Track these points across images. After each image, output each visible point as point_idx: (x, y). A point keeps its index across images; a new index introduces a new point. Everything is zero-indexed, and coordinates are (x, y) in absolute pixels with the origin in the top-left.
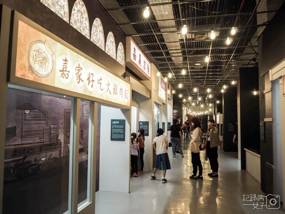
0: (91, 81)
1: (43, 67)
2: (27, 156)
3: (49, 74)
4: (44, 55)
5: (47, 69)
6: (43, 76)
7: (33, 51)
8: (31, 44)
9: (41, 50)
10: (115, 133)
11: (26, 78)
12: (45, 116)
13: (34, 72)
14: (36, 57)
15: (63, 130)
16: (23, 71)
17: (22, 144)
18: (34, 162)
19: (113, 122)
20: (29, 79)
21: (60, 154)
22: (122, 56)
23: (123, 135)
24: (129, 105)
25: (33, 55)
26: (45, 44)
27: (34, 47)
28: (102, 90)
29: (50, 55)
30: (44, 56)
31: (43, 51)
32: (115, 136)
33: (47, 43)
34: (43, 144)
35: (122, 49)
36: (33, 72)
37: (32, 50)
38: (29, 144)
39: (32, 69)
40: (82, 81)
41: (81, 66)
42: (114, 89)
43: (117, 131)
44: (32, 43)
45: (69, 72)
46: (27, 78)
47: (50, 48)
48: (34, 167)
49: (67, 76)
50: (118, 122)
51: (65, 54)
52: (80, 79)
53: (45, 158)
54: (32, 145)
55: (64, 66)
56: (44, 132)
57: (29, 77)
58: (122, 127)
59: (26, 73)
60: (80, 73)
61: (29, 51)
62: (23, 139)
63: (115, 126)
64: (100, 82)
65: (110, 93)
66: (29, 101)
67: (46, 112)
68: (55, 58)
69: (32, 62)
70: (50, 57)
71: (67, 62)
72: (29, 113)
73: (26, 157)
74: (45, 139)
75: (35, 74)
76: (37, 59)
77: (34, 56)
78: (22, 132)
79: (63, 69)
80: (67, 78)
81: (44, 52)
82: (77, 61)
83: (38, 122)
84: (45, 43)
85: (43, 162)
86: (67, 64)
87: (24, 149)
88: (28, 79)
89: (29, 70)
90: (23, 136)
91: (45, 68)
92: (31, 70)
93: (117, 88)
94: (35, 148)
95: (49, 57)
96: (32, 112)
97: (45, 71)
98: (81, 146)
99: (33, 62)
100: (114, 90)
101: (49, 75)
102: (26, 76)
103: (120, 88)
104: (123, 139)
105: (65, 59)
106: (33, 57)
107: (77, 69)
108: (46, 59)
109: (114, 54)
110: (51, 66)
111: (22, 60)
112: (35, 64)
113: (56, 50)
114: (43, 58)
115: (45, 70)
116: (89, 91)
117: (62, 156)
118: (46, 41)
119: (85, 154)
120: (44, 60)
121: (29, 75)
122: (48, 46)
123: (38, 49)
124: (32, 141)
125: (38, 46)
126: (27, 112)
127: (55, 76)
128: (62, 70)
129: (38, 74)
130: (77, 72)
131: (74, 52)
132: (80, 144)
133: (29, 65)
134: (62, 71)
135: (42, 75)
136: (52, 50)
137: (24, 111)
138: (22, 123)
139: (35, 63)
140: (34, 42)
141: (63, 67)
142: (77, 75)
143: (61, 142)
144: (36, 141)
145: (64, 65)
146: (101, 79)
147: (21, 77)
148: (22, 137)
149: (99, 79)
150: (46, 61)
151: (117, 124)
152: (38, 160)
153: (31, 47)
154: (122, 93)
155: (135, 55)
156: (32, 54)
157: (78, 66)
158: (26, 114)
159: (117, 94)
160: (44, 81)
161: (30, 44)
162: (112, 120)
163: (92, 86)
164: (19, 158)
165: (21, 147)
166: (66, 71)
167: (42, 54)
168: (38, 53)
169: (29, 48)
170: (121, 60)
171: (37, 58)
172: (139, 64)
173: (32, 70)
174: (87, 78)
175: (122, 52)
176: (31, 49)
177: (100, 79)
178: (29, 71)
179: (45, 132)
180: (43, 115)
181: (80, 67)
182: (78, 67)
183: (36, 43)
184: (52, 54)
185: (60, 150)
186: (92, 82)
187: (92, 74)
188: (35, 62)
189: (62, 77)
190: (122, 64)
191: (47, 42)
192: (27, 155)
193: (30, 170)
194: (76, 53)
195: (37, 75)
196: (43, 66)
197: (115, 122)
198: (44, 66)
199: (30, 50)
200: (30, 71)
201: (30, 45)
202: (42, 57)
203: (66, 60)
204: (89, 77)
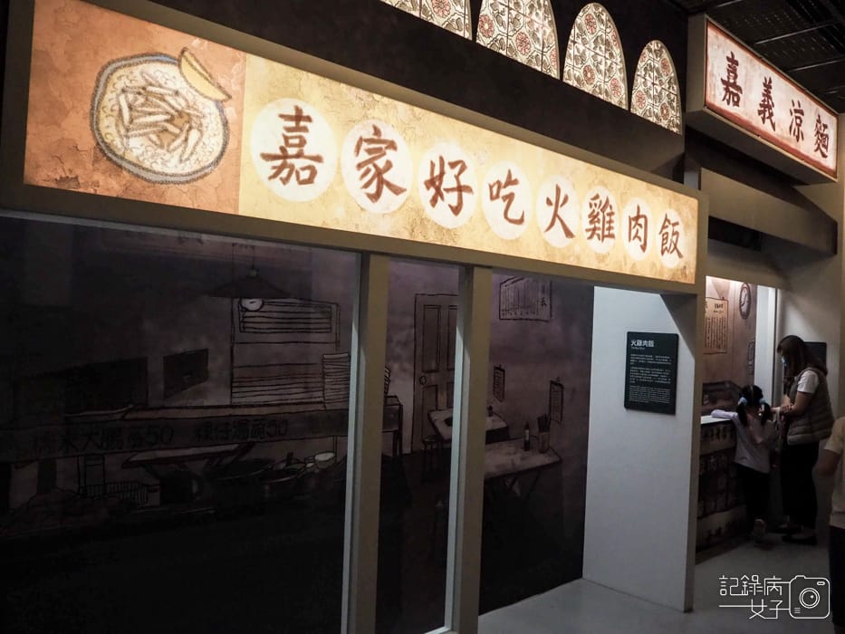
0: (448, 190)
1: (172, 147)
2: (254, 443)
3: (207, 171)
4: (179, 103)
5: (192, 153)
6: (169, 179)
7: (119, 91)
8: (104, 68)
9: (160, 86)
10: (638, 383)
11: (81, 190)
12: (330, 318)
13: (124, 164)
14: (135, 114)
15: (409, 367)
16: (67, 166)
17: (232, 406)
18: (282, 466)
19: (633, 343)
20: (98, 193)
21: (395, 445)
22: (665, 93)
23: (667, 391)
24: (690, 279)
25: (116, 108)
26: (179, 66)
27: (120, 78)
28: (521, 221)
29: (212, 105)
30: (180, 108)
31: (169, 89)
32: (642, 394)
33: (192, 59)
34: (320, 407)
35: (664, 66)
36: (120, 166)
37: (110, 88)
38: (260, 406)
39: (116, 155)
40: (397, 191)
41: (387, 134)
42: (593, 218)
43: (645, 374)
44: (109, 64)
45: (318, 159)
46: (87, 188)
47: (210, 78)
48: (284, 479)
49: (305, 175)
50: (651, 344)
51: (295, 95)
52: (379, 182)
53: (330, 455)
54: (275, 410)
55: (286, 139)
56: (326, 371)
57: (97, 184)
58: (665, 360)
59: (79, 172)
60: (381, 163)
61: (94, 95)
62: (234, 390)
63: (642, 358)
64: (504, 192)
65: (569, 234)
66: (258, 270)
67: (334, 307)
68: (240, 112)
69: (113, 130)
70: (210, 109)
71: (302, 124)
72: (261, 307)
73: (251, 445)
74: (329, 394)
75: (129, 171)
76: (135, 121)
77: (120, 110)
78: (232, 367)
79: (282, 149)
80: (310, 181)
81: (177, 93)
82: (366, 116)
83: (300, 337)
84: (179, 61)
85: (321, 467)
86: (305, 129)
87: (243, 422)
88: (91, 191)
89: (96, 160)
90: (235, 380)
91: (183, 152)
92: (109, 159)
93: (611, 214)
94: (286, 422)
95: (206, 111)
96: (270, 304)
97: (181, 161)
98: (493, 421)
99: (119, 131)
100: (591, 222)
101: (206, 175)
102: (81, 181)
103: (634, 214)
104: (669, 408)
105: (293, 113)
106: (116, 113)
107: (365, 146)
108: (186, 118)
109: (615, 87)
110: (220, 140)
111: (59, 126)
112: (128, 137)
113: (242, 84)
114: (172, 116)
115: (185, 156)
116: (440, 229)
117: (406, 450)
118: (186, 54)
119: (512, 449)
120: (177, 121)
121: (98, 177)
122: (196, 69)
123: (143, 83)
124: (277, 397)
125: (142, 73)
126: (253, 304)
127: (237, 175)
128: (278, 152)
129: (143, 174)
130: (364, 156)
131: (343, 86)
132: (490, 415)
133: (98, 144)
134: (275, 157)
135: (166, 175)
136: (222, 82)
137: (240, 303)
138: (233, 338)
139: (129, 134)
140: (118, 60)
141: (283, 144)
142: (363, 170)
143: (401, 406)
144: (287, 397)
145: (289, 134)
146: (511, 181)
147: (53, 185)
148: (232, 383)
149: (499, 182)
150: (187, 126)
151: (647, 350)
152: (302, 460)
153: (103, 79)
154: (641, 233)
155: (734, 85)
156: (113, 102)
157: (369, 134)
158: (247, 310)
159: (612, 236)
160: (179, 197)
161: (99, 69)
162: (632, 336)
163: (456, 210)
164: (219, 449)
165: (230, 416)
166: (299, 156)
167: (164, 101)
168: (141, 100)
169: (93, 84)
170: (657, 110)
171: (136, 118)
172: (760, 118)
173: (114, 158)
174: (428, 177)
175: (665, 79)
176: (106, 86)
177: (503, 181)
178: (97, 165)
179: (330, 368)
180: (319, 316)
181: (383, 137)
182: (370, 141)
183: (130, 65)
184: (221, 96)
185: (395, 432)
186: (455, 194)
187: (453, 165)
188: (128, 130)
189: (278, 178)
190: (664, 123)
191: (192, 55)
192: (255, 440)
193: (267, 487)
194: (355, 90)
195: (137, 176)
196: (169, 145)
197: (640, 343)
198: (179, 141)
199: (100, 91)
200: (104, 164)
201: (100, 74)
202: (167, 113)
203: (299, 117)
204: (437, 172)
